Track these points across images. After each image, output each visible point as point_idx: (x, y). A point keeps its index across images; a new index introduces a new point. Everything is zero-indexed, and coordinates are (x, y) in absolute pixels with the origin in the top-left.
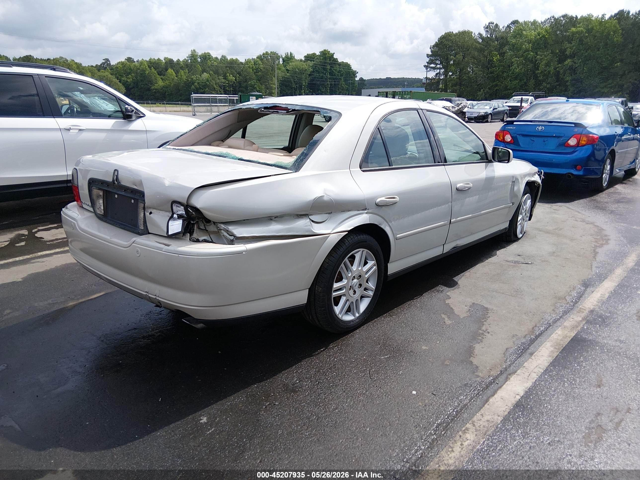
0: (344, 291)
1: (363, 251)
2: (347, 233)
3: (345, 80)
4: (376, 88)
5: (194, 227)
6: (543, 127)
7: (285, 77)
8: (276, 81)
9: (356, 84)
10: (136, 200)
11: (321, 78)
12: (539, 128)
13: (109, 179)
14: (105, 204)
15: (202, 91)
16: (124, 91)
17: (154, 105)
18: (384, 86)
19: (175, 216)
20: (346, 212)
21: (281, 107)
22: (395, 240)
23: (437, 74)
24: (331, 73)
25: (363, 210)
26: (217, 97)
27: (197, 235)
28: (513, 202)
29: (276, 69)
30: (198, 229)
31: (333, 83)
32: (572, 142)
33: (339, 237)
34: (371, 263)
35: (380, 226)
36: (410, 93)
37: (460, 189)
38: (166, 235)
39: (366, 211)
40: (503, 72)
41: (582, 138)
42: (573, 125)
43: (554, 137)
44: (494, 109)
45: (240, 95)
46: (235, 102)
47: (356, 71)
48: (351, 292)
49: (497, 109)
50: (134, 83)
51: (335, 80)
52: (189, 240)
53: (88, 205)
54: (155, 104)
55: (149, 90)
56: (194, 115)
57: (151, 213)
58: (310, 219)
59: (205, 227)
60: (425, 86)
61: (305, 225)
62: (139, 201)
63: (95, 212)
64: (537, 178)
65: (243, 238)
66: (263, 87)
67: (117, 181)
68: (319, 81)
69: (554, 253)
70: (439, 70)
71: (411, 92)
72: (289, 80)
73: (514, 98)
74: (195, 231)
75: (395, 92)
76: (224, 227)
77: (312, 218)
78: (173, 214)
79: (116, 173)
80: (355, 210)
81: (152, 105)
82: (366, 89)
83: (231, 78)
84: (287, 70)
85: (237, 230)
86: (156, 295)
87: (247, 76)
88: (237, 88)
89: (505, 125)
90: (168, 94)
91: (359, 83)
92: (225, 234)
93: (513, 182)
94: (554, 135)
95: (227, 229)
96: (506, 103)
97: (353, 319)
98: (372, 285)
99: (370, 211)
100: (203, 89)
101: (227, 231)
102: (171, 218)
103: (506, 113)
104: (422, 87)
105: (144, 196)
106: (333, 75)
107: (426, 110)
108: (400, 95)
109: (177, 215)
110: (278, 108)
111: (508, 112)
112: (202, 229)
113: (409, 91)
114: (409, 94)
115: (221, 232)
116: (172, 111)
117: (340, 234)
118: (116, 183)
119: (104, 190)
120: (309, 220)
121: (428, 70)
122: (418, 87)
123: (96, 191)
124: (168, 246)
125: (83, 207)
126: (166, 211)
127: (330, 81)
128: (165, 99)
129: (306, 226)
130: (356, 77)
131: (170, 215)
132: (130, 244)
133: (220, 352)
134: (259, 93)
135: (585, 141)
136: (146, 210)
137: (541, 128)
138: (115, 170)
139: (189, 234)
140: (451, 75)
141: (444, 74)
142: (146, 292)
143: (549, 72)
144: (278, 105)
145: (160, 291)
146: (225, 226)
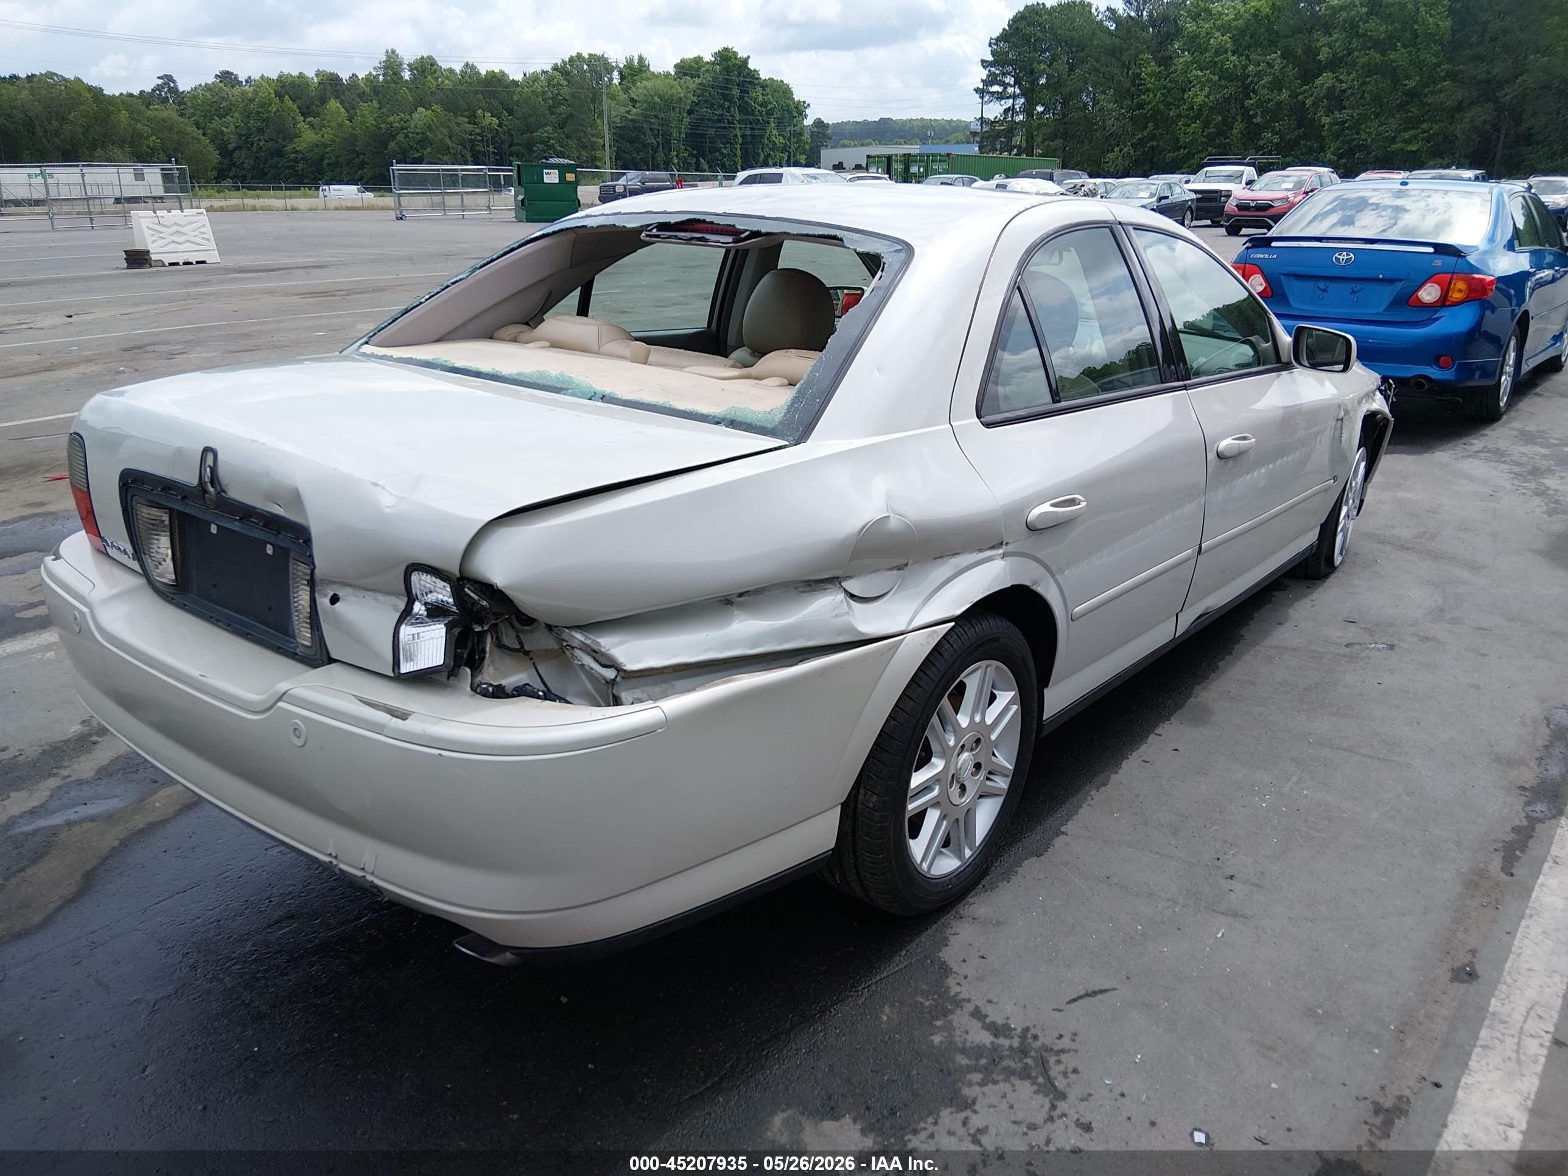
0: (936, 792)
1: (987, 667)
2: (953, 624)
3: (780, 124)
4: (855, 146)
5: (485, 643)
6: (1352, 255)
7: (626, 119)
8: (606, 128)
9: (806, 137)
10: (283, 553)
11: (719, 121)
12: (1341, 257)
13: (189, 477)
14: (178, 554)
15: (417, 155)
16: (217, 158)
17: (293, 192)
18: (874, 140)
19: (418, 608)
20: (945, 559)
21: (712, 223)
22: (1068, 619)
23: (1006, 111)
24: (745, 109)
25: (993, 548)
26: (457, 170)
27: (496, 669)
28: (1335, 474)
29: (605, 98)
30: (496, 651)
31: (748, 132)
32: (1429, 294)
33: (930, 640)
34: (1005, 697)
35: (1034, 588)
36: (946, 158)
37: (1227, 454)
38: (392, 675)
39: (1001, 551)
40: (1168, 105)
41: (1455, 284)
42: (1431, 250)
43: (1381, 280)
44: (1160, 199)
45: (518, 165)
46: (502, 183)
47: (804, 102)
48: (955, 789)
49: (1167, 198)
50: (240, 136)
51: (755, 126)
52: (469, 689)
53: (125, 552)
54: (298, 189)
55: (279, 153)
56: (401, 218)
57: (334, 600)
58: (846, 591)
59: (521, 643)
60: (978, 139)
61: (834, 613)
62: (292, 554)
63: (146, 574)
64: (1379, 404)
65: (644, 674)
66: (572, 143)
67: (213, 487)
68: (712, 127)
69: (1442, 610)
70: (1011, 101)
71: (948, 155)
72: (637, 125)
73: (1206, 169)
74: (487, 656)
75: (910, 155)
76: (583, 639)
77: (853, 586)
78: (411, 599)
79: (210, 460)
80: (972, 552)
81: (288, 193)
82: (832, 147)
83: (490, 120)
84: (633, 100)
85: (627, 645)
86: (363, 869)
87: (530, 116)
88: (506, 147)
89: (1247, 248)
90: (328, 164)
91: (812, 134)
92: (588, 661)
93: (1338, 420)
94: (1381, 276)
95: (595, 647)
96: (1187, 182)
97: (959, 867)
98: (1005, 760)
99: (1010, 548)
100: (418, 151)
101: (595, 654)
102: (406, 614)
103: (1190, 207)
104: (968, 143)
105: (308, 541)
106: (747, 114)
107: (1131, 224)
108: (921, 164)
109: (426, 604)
110: (701, 226)
111: (1193, 207)
112: (509, 649)
113: (944, 152)
114: (944, 161)
115: (573, 655)
116: (342, 209)
117: (935, 631)
118: (212, 490)
119: (171, 512)
120: (841, 596)
121: (986, 98)
122: (958, 143)
123: (146, 513)
124: (403, 716)
125: (107, 554)
126: (389, 593)
127: (740, 128)
128: (320, 176)
129: (837, 616)
130: (806, 116)
131: (402, 605)
132: (270, 704)
133: (564, 1000)
134: (566, 161)
135: (1460, 291)
136: (318, 588)
137: (1345, 257)
138: (207, 450)
139: (468, 670)
140: (1042, 112)
141: (1024, 111)
142: (330, 855)
143: (1279, 104)
144: (701, 217)
145: (377, 857)
146: (586, 637)
